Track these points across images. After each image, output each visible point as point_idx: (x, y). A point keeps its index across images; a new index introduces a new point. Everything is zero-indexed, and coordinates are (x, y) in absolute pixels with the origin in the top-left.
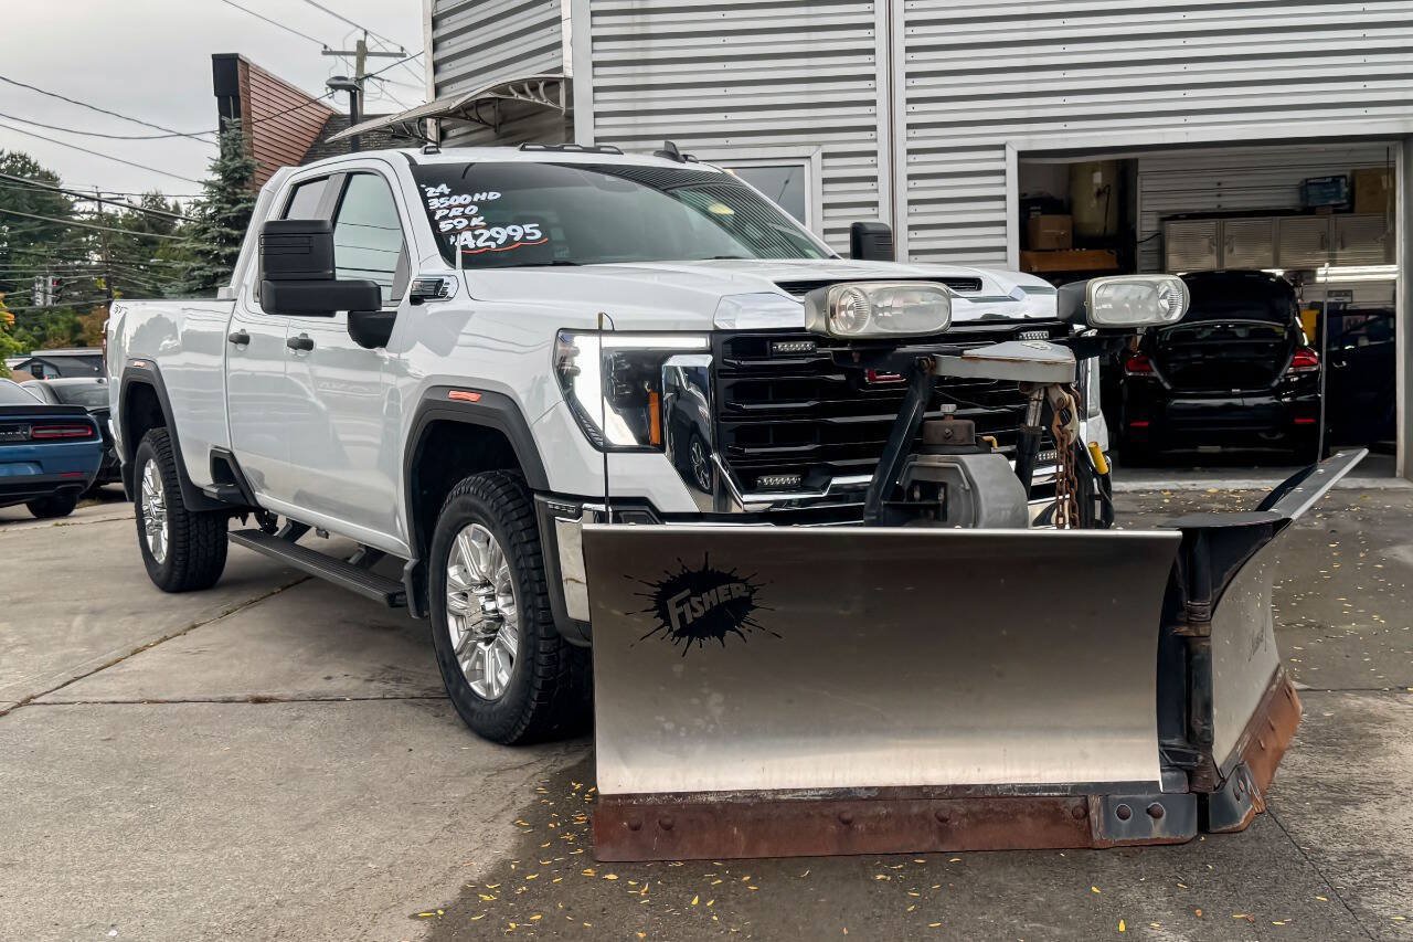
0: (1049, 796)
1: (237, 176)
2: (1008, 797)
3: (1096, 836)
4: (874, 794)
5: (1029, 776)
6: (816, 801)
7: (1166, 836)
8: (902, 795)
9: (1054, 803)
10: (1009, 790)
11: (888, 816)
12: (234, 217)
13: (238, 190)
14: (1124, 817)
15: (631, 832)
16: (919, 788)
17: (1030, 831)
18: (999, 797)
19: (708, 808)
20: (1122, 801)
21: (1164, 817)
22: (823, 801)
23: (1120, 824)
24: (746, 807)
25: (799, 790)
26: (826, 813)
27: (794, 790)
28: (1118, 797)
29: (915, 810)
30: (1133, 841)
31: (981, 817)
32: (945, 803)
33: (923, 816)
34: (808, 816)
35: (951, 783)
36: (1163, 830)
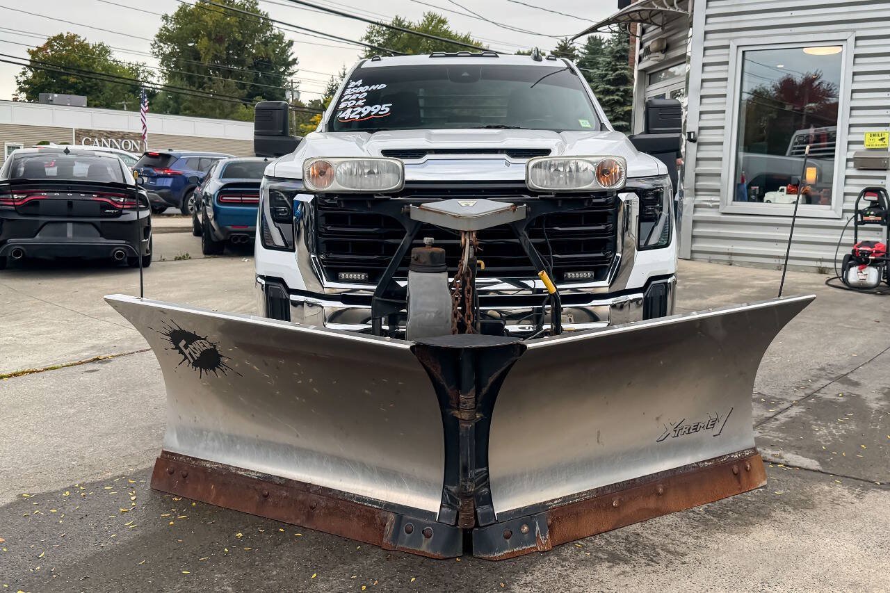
0: (372, 507)
1: (618, 55)
2: (350, 501)
3: (385, 541)
4: (283, 482)
5: (366, 491)
6: (254, 479)
7: (429, 551)
8: (297, 486)
9: (372, 512)
10: (351, 498)
11: (286, 497)
12: (613, 79)
13: (617, 63)
14: (409, 532)
15: (169, 475)
16: (306, 484)
17: (355, 527)
18: (346, 501)
19: (204, 469)
20: (410, 521)
21: (431, 538)
22: (258, 480)
23: (404, 536)
24: (220, 474)
25: (248, 470)
26: (257, 488)
27: (246, 470)
28: (409, 517)
29: (300, 497)
30: (409, 549)
31: (331, 510)
32: (315, 497)
33: (302, 503)
34: (248, 487)
35: (323, 485)
36: (428, 547)
